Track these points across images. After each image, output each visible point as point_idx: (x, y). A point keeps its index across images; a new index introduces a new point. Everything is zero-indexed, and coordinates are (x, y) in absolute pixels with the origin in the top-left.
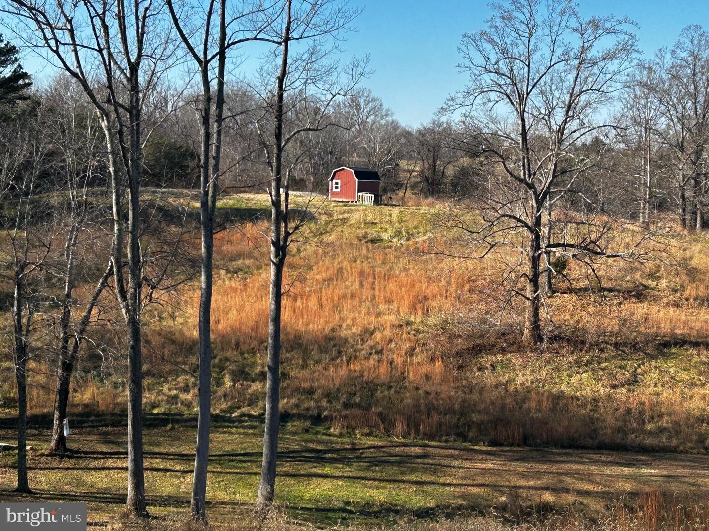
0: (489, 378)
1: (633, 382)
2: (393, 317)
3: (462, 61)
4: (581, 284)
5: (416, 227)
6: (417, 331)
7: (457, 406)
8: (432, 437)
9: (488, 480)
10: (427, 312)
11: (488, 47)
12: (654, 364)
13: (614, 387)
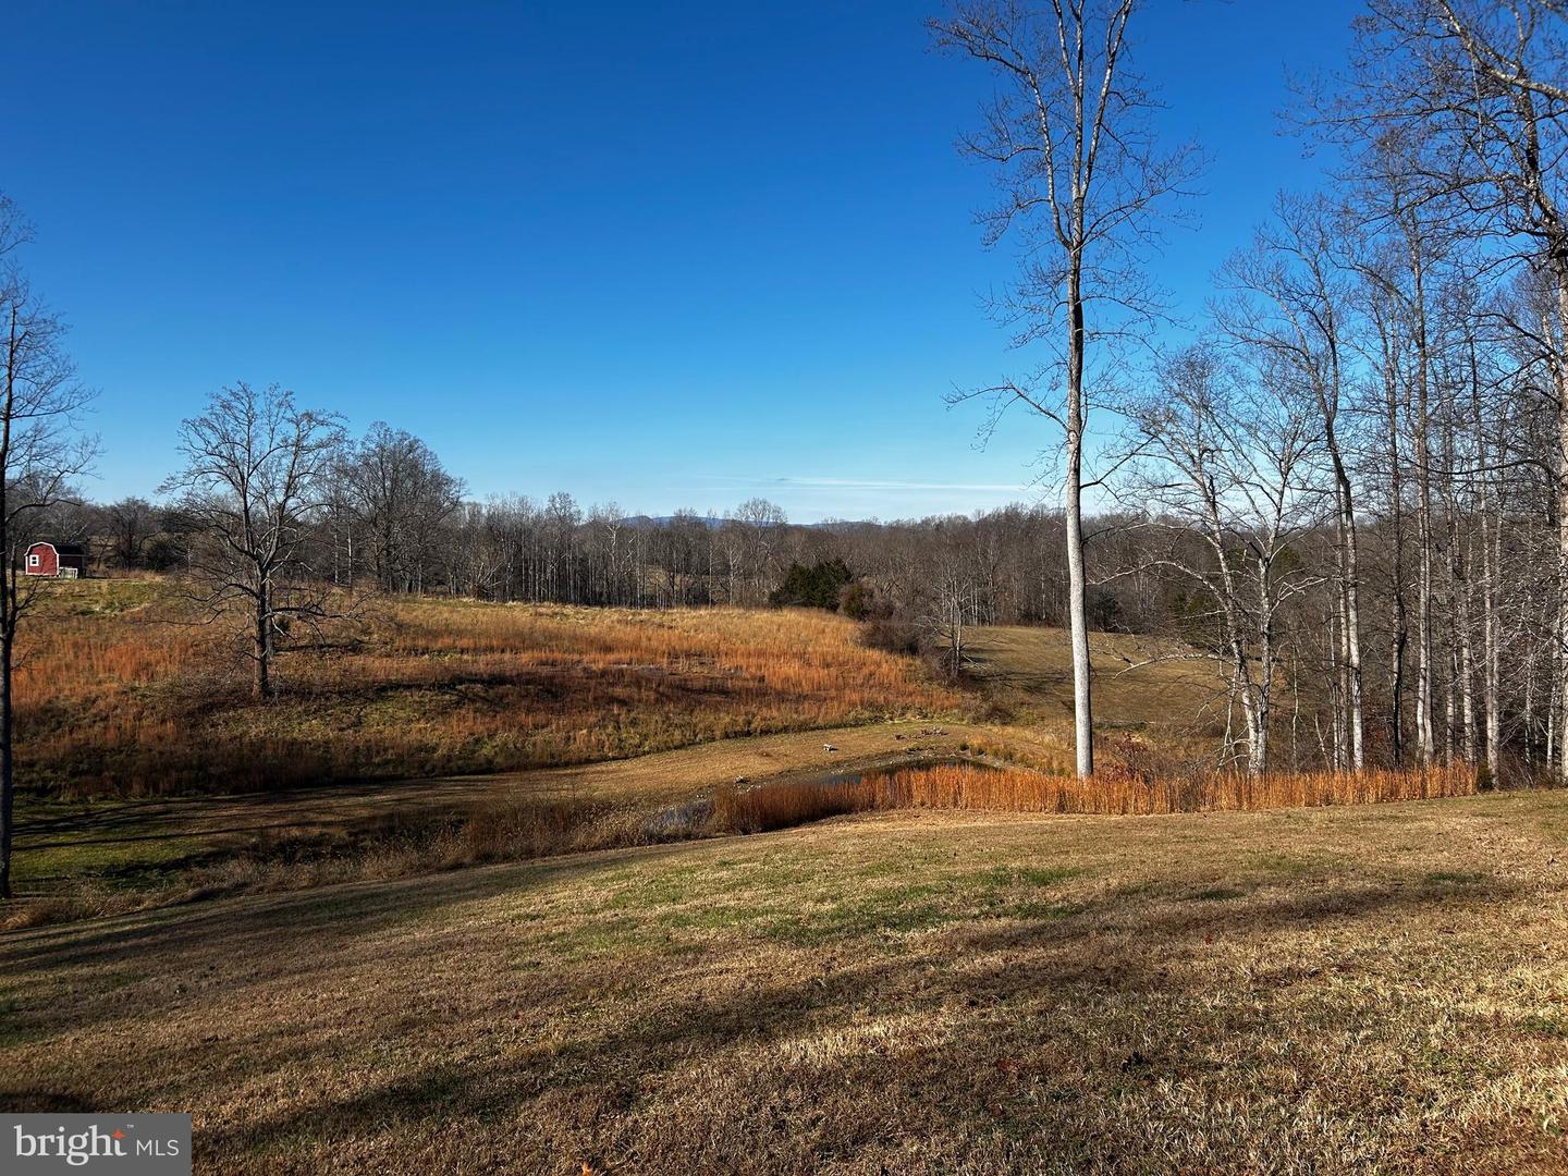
0: (223, 733)
1: (358, 723)
2: (115, 685)
3: (181, 444)
4: (302, 643)
5: (129, 598)
6: (144, 696)
7: (195, 762)
8: (172, 793)
9: (235, 825)
10: (152, 678)
11: (208, 431)
12: (374, 706)
13: (342, 730)
